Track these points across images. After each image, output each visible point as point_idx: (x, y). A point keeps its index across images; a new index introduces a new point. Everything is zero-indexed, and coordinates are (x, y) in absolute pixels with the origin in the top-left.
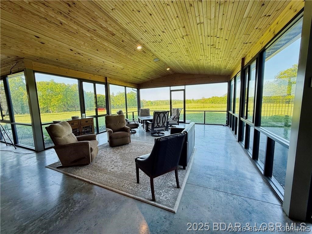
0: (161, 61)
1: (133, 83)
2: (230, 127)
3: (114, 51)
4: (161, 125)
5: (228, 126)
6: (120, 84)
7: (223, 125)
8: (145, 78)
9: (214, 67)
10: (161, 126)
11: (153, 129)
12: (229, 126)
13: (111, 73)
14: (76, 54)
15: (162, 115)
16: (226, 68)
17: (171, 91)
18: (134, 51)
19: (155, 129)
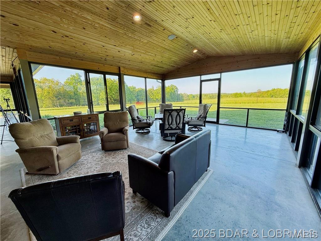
0: (180, 39)
1: (156, 74)
2: (290, 135)
3: (106, 28)
4: (174, 126)
5: (286, 133)
6: (139, 74)
7: (278, 131)
8: (169, 67)
9: (266, 38)
10: (174, 128)
11: (164, 132)
12: (288, 133)
13: (122, 62)
14: (63, 37)
15: (175, 114)
16: (289, 38)
17: (201, 81)
18: (132, 24)
19: (166, 132)
